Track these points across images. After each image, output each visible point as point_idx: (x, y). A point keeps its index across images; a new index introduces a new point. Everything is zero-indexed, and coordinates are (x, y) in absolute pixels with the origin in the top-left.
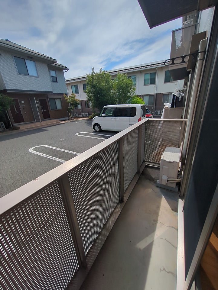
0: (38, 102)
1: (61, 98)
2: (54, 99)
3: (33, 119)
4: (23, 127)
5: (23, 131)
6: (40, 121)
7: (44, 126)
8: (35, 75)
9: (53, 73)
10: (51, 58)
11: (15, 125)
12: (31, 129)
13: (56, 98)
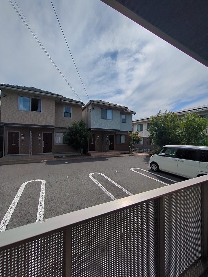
0: (108, 137)
1: (125, 135)
2: (121, 135)
3: (101, 150)
4: (94, 154)
5: (92, 158)
6: (105, 151)
7: (107, 156)
8: (111, 118)
9: (123, 117)
10: (124, 107)
11: (89, 152)
12: (98, 157)
13: (122, 135)
